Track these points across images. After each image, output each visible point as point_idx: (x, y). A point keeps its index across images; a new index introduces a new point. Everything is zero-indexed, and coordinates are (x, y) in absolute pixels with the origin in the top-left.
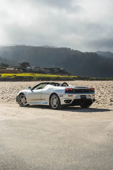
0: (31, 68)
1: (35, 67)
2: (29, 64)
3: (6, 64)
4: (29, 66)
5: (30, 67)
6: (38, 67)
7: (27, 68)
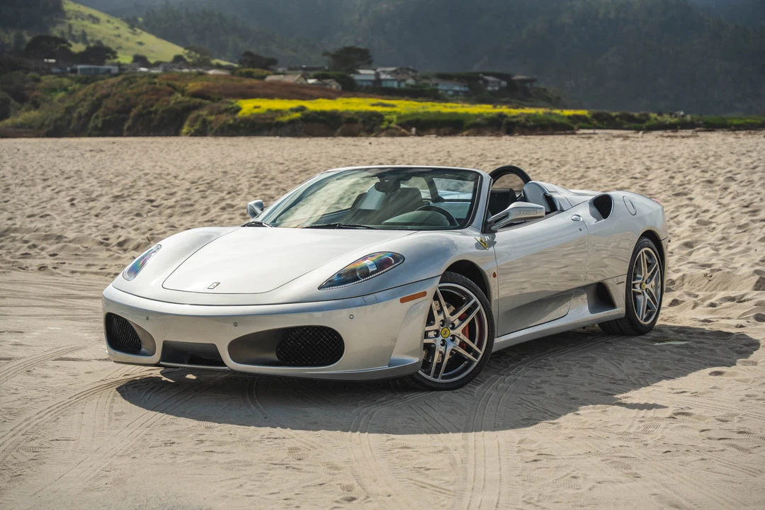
0: (377, 75)
1: (395, 72)
2: (370, 56)
3: (268, 56)
4: (369, 64)
5: (375, 70)
6: (409, 69)
7: (361, 71)
